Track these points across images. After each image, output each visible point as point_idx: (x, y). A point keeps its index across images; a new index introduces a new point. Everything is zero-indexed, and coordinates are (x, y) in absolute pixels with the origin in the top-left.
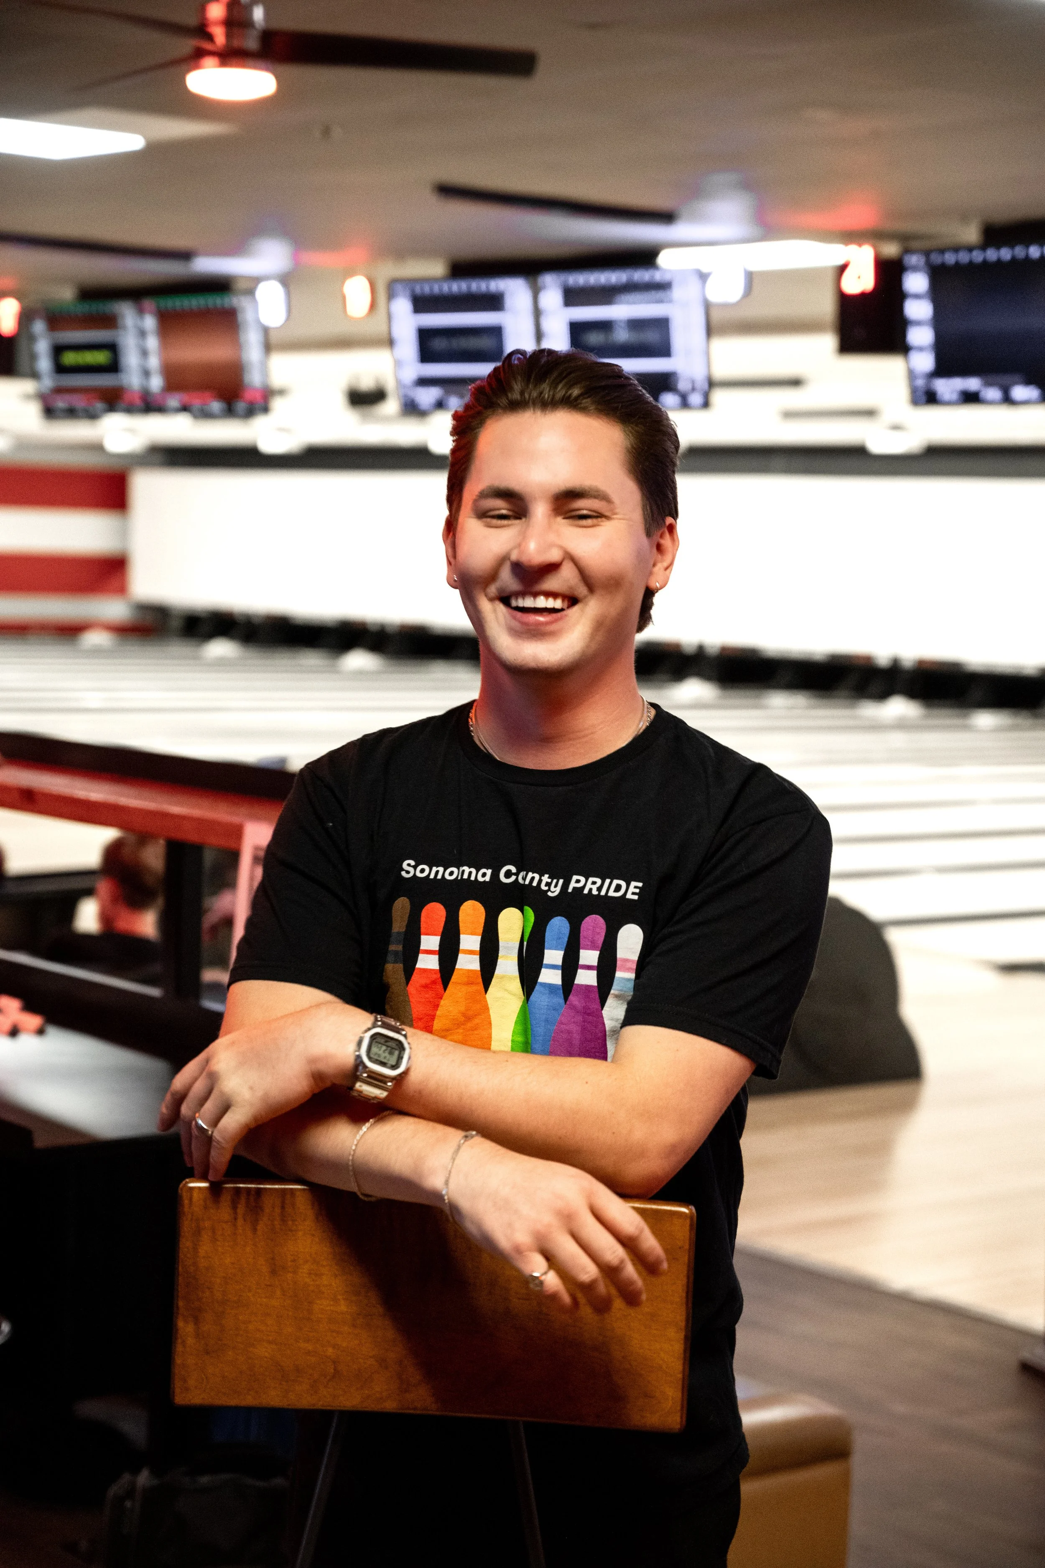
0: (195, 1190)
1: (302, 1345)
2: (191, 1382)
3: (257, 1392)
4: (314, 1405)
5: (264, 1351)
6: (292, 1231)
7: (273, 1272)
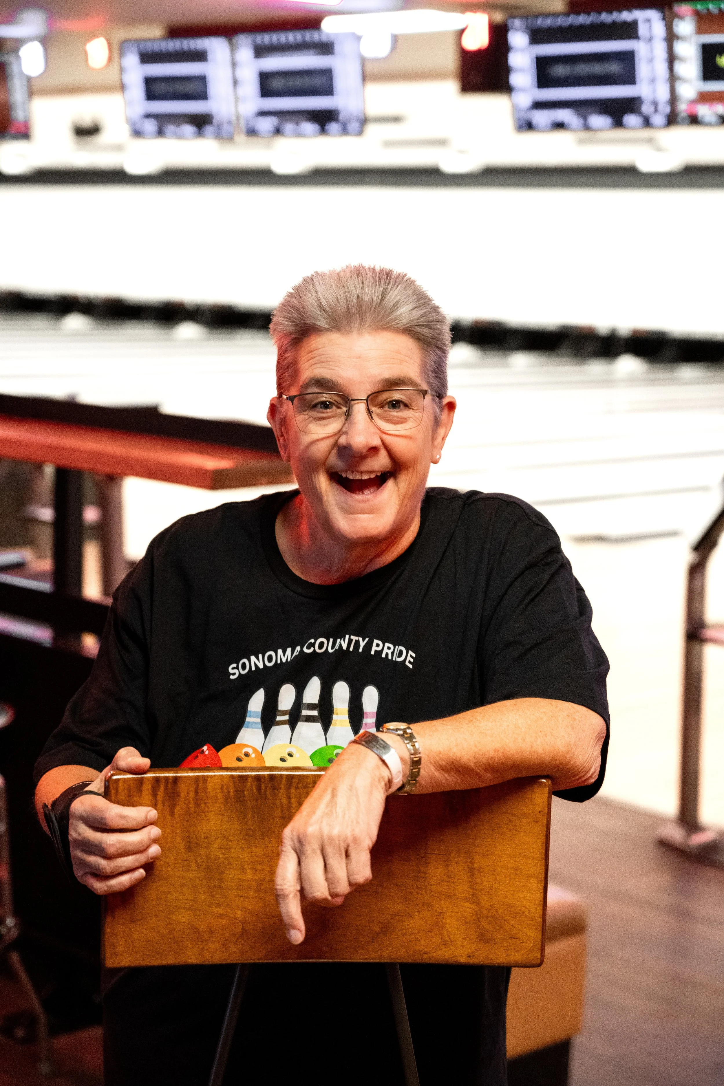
0: (121, 781)
1: (215, 910)
2: (120, 948)
3: (176, 952)
4: (225, 960)
5: (183, 917)
6: (204, 812)
7: (189, 849)
